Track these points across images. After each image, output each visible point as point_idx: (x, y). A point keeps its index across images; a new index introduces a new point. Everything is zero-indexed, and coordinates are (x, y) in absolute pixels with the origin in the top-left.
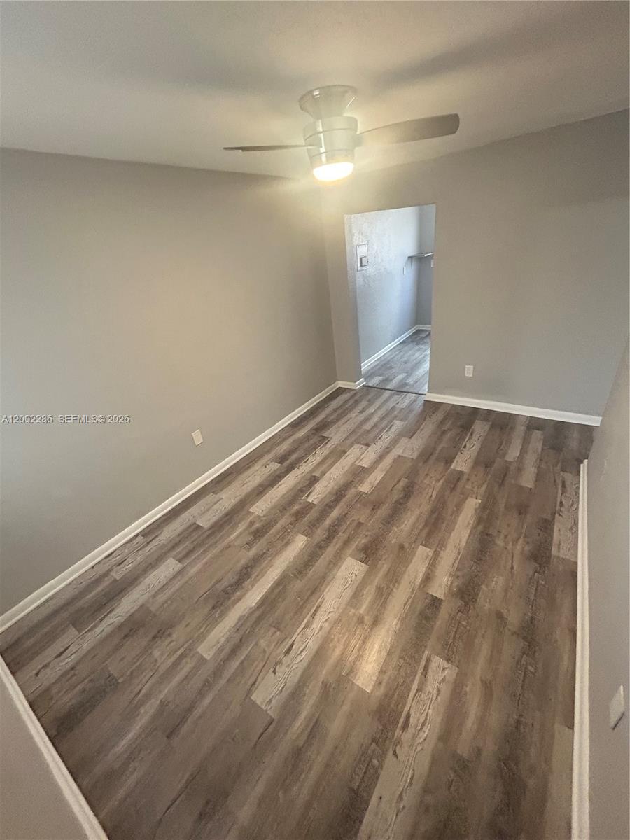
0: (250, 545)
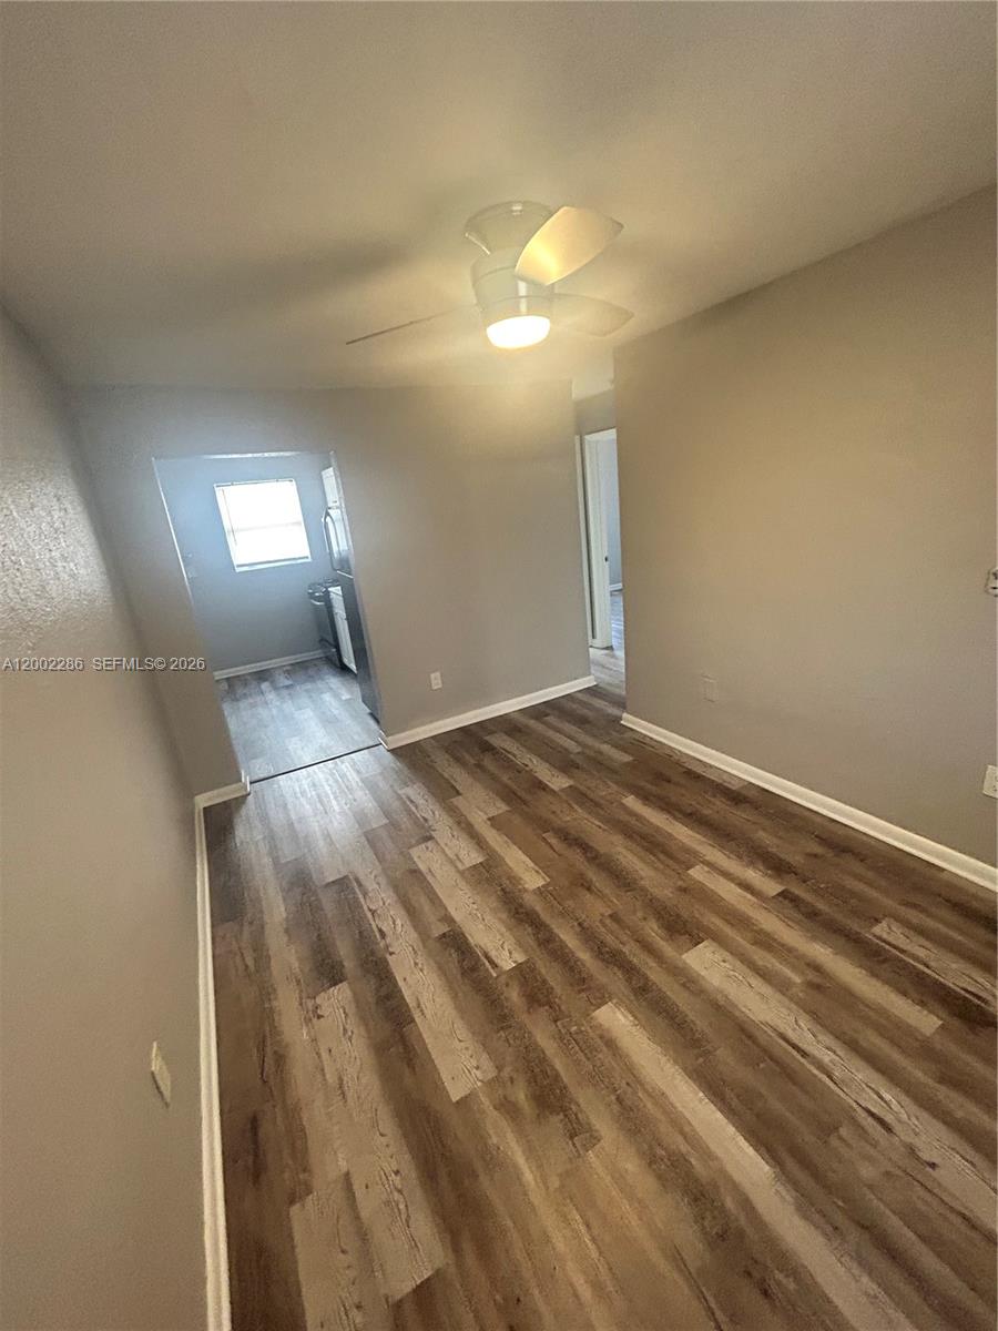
0: (578, 1131)
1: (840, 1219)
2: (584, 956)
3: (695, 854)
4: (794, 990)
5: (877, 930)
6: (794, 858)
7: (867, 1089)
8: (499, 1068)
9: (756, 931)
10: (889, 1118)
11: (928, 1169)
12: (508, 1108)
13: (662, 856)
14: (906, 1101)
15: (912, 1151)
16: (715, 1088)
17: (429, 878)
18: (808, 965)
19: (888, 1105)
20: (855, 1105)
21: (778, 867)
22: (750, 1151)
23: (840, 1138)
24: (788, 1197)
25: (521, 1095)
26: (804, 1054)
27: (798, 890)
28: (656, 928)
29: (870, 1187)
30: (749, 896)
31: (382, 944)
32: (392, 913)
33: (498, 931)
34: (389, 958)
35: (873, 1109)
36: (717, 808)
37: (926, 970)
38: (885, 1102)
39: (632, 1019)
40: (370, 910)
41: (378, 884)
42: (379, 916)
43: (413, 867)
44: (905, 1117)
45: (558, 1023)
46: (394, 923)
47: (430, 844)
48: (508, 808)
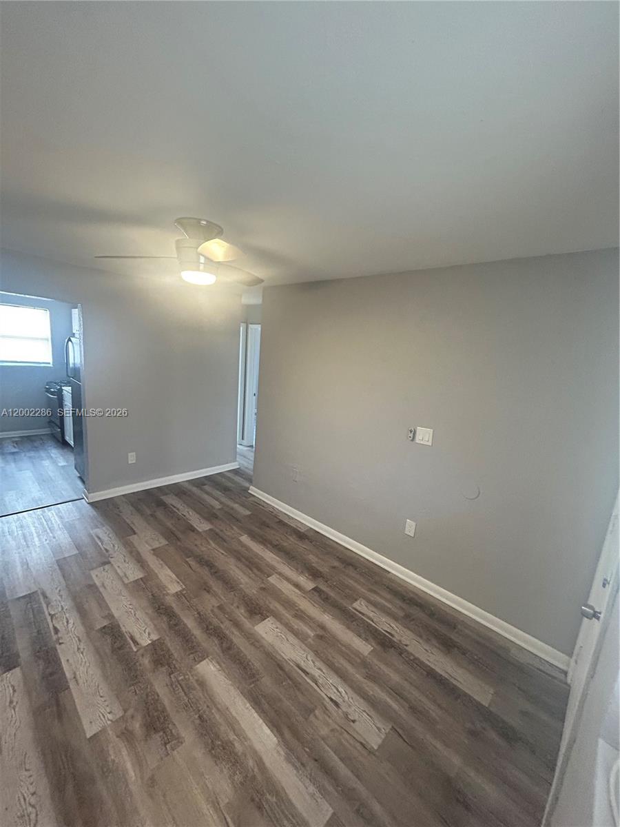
1: (305, 758)
2: (197, 633)
3: (273, 568)
4: (310, 640)
5: (356, 605)
6: (325, 569)
7: (333, 687)
8: (125, 711)
9: (297, 610)
10: (339, 701)
11: (352, 723)
12: (126, 735)
13: (255, 571)
14: (349, 690)
15: (346, 715)
16: (257, 700)
17: (101, 590)
18: (319, 626)
19: (341, 694)
20: (325, 697)
21: (315, 574)
22: (268, 731)
23: (315, 715)
24: (282, 753)
25: (137, 726)
26: (307, 673)
27: (323, 587)
28: (243, 611)
29: (323, 739)
30: (297, 591)
31: (55, 637)
32: (67, 615)
33: (144, 621)
34: (58, 646)
35: (333, 698)
36: (291, 542)
37: (371, 623)
38: (339, 692)
39: (218, 667)
40: (50, 614)
41: (61, 596)
42: (56, 618)
43: (91, 583)
44: (346, 698)
45: (172, 676)
46: (68, 622)
47: (107, 567)
48: (167, 543)
